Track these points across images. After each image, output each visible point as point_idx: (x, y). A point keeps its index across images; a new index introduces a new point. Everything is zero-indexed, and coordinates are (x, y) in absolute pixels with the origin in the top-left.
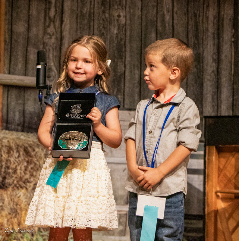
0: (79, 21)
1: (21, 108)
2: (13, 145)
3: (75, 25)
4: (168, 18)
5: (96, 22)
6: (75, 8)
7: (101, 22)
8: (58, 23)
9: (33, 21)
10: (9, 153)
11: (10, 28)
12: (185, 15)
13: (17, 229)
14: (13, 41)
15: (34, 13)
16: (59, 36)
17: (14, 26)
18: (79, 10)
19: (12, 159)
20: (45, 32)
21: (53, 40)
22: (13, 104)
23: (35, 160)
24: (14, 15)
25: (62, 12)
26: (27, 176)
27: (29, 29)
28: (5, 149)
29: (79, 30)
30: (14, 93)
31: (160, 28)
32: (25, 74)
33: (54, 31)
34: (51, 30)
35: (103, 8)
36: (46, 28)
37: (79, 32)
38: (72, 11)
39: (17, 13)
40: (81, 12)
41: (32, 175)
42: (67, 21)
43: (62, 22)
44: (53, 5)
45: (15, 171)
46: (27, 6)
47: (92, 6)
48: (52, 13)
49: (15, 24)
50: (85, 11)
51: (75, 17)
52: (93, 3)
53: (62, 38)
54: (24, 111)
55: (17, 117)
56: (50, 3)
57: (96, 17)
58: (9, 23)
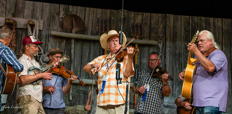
0: (174, 57)
3: (172, 59)
5: (183, 57)
6: (172, 51)
7: (185, 57)
11: (140, 61)
12: (229, 53)
14: (141, 67)
16: (164, 64)
17: (141, 60)
18: (174, 52)
24: (142, 55)
25: (165, 53)
29: (174, 61)
33: (161, 62)
35: (186, 50)
37: (174, 62)
38: (170, 52)
39: (143, 54)
40: (175, 53)
42: (168, 57)
43: (165, 57)
44: (161, 50)
46: (148, 51)
47: (180, 50)
49: (142, 59)
50: (177, 52)
51: (172, 55)
52: (180, 48)
56: (159, 49)
57: (182, 55)
58: (139, 58)
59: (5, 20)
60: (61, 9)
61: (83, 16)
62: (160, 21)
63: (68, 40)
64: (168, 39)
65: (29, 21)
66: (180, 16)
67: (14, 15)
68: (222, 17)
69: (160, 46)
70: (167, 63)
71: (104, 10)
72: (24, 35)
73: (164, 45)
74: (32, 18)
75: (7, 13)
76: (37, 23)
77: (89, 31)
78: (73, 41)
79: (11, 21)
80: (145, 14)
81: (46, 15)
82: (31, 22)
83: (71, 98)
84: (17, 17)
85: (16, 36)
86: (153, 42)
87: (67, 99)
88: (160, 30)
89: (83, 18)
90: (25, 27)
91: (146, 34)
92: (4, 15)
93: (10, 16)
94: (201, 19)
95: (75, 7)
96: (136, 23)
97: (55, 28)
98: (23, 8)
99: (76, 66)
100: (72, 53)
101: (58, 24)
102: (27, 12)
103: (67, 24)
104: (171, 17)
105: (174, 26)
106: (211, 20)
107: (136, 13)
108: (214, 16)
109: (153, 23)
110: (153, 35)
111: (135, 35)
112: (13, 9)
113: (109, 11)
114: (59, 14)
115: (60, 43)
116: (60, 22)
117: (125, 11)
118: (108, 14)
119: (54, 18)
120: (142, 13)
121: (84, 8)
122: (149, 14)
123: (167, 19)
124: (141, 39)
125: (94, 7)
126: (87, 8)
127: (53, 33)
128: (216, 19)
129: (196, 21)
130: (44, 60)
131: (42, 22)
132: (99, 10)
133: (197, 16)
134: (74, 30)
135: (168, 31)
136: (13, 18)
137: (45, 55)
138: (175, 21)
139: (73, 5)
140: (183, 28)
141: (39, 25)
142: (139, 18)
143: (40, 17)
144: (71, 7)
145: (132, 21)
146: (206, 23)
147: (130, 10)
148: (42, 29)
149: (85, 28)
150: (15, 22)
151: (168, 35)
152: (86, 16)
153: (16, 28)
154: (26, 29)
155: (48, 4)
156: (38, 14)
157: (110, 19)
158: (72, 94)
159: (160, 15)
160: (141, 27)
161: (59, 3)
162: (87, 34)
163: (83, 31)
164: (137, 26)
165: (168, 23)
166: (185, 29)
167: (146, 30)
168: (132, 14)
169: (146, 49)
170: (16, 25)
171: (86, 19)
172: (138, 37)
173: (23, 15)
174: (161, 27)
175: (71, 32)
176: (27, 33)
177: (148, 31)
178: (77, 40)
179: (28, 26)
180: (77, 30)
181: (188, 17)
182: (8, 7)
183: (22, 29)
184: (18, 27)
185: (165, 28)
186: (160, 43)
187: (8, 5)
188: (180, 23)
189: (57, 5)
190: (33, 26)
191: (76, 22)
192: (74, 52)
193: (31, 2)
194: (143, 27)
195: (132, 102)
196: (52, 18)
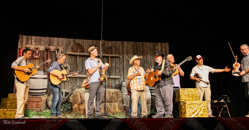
1: (115, 83)
2: (113, 92)
4: (149, 60)
8: (122, 63)
9: (117, 63)
10: (112, 94)
13: (115, 112)
15: (117, 61)
19: (113, 96)
20: (120, 65)
21: (122, 67)
22: (113, 82)
23: (119, 95)
25: (123, 60)
26: (117, 99)
27: (116, 65)
28: (111, 93)
30: (113, 80)
31: (148, 62)
32: (115, 75)
34: (121, 65)
36: (120, 64)
39: (113, 62)
41: (118, 99)
42: (125, 62)
43: (124, 63)
45: (114, 98)
48: (121, 61)
53: (124, 66)
54: (116, 84)
55: (114, 86)
59: (45, 47)
60: (72, 41)
61: (83, 44)
62: (120, 45)
63: (76, 56)
64: (125, 53)
65: (56, 47)
66: (130, 42)
67: (49, 45)
68: (150, 42)
69: (121, 57)
70: (125, 65)
71: (92, 40)
72: (54, 54)
73: (123, 57)
74: (58, 46)
75: (46, 44)
76: (60, 48)
77: (86, 52)
78: (78, 56)
79: (48, 48)
80: (113, 42)
81: (64, 44)
82: (57, 48)
83: (78, 85)
84: (51, 46)
85: (50, 55)
86: (117, 55)
87: (76, 85)
88: (121, 49)
89: (82, 45)
90: (54, 51)
91: (114, 52)
92: (44, 45)
93: (47, 46)
94: (140, 43)
95: (78, 40)
96: (109, 46)
97: (69, 50)
98: (53, 41)
99: (80, 69)
100: (78, 62)
101: (70, 48)
102: (55, 43)
103: (75, 48)
104: (126, 42)
105: (127, 47)
106: (145, 43)
107: (108, 41)
108: (146, 42)
109: (117, 46)
110: (117, 52)
111: (109, 52)
112: (48, 42)
113: (95, 41)
114: (70, 44)
115: (72, 58)
116: (71, 47)
117: (103, 40)
118: (95, 43)
119: (68, 46)
120: (111, 41)
121: (83, 40)
122: (115, 42)
123: (124, 44)
124: (111, 54)
125: (88, 39)
126: (84, 40)
127: (68, 53)
128: (147, 43)
129: (138, 44)
130: (64, 66)
131: (62, 48)
132: (90, 41)
133: (138, 42)
134: (78, 51)
135: (124, 50)
136: (48, 47)
137: (64, 64)
138: (128, 44)
139: (77, 39)
140: (131, 47)
141: (61, 49)
142: (110, 44)
143: (61, 45)
144: (76, 39)
145: (107, 45)
146: (142, 45)
147: (105, 40)
148: (62, 51)
149: (84, 50)
150: (50, 48)
151: (124, 52)
152: (84, 43)
153: (50, 51)
154: (55, 52)
155: (65, 39)
156: (61, 44)
157: (96, 45)
158: (79, 82)
159: (120, 42)
160: (111, 48)
161: (71, 38)
162: (85, 53)
163: (83, 51)
164: (109, 48)
165: (124, 46)
166: (133, 48)
167: (114, 49)
168: (107, 42)
169: (114, 59)
170: (50, 50)
171: (84, 45)
172: (110, 53)
173: (53, 45)
174: (121, 48)
175: (77, 52)
176: (55, 54)
177: (115, 50)
178: (80, 56)
179: (56, 50)
180: (80, 51)
181: (134, 42)
182: (46, 41)
183: (53, 52)
184: (51, 51)
185: (123, 48)
186: (121, 56)
187: (46, 40)
188: (130, 45)
189: (70, 39)
190: (58, 50)
191: (79, 47)
192: (79, 62)
193: (57, 38)
194: (112, 48)
195: (108, 85)
196: (67, 46)
